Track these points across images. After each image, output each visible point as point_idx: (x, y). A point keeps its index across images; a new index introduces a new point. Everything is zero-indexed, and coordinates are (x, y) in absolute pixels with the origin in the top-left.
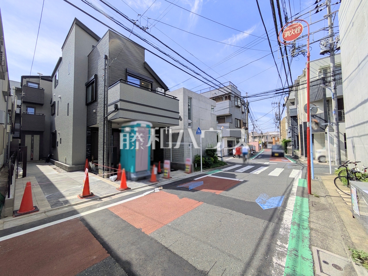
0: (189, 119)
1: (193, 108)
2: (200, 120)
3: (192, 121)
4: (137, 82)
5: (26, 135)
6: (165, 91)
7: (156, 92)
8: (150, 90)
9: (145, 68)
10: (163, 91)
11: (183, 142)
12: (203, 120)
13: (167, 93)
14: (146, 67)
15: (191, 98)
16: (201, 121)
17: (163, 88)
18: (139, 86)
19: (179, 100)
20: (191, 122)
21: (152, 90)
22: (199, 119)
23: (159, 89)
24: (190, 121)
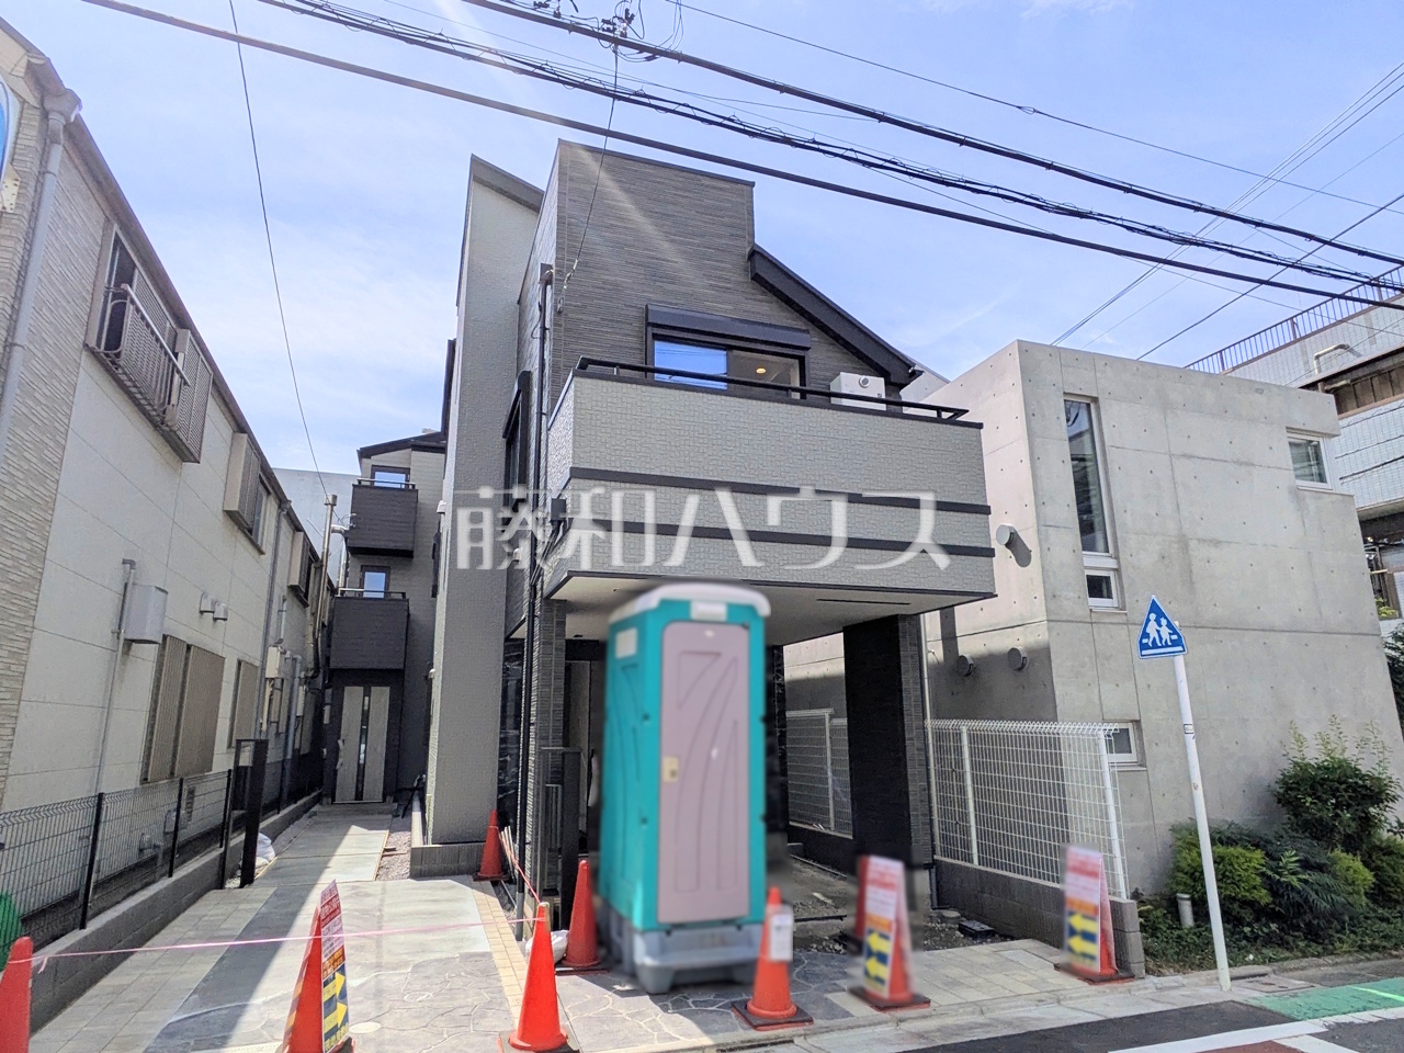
0: (1088, 546)
1: (1113, 467)
2: (1193, 544)
3: (1117, 558)
4: (713, 362)
5: (347, 689)
6: (894, 386)
7: (834, 401)
8: (797, 396)
9: (757, 278)
10: (877, 386)
11: (1055, 719)
12: (1217, 543)
13: (907, 394)
14: (767, 275)
15: (1095, 400)
16: (1198, 552)
17: (879, 371)
18: (722, 386)
19: (980, 426)
20: (1112, 564)
21: (804, 394)
22: (1184, 543)
23: (849, 382)
24: (1098, 563)
